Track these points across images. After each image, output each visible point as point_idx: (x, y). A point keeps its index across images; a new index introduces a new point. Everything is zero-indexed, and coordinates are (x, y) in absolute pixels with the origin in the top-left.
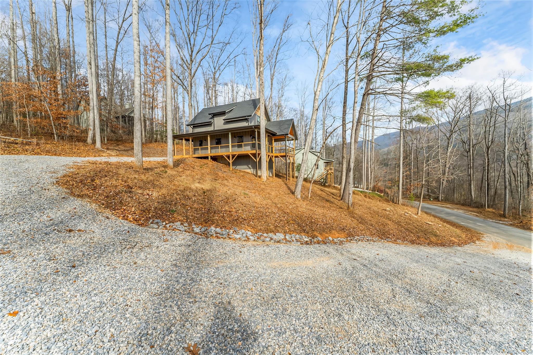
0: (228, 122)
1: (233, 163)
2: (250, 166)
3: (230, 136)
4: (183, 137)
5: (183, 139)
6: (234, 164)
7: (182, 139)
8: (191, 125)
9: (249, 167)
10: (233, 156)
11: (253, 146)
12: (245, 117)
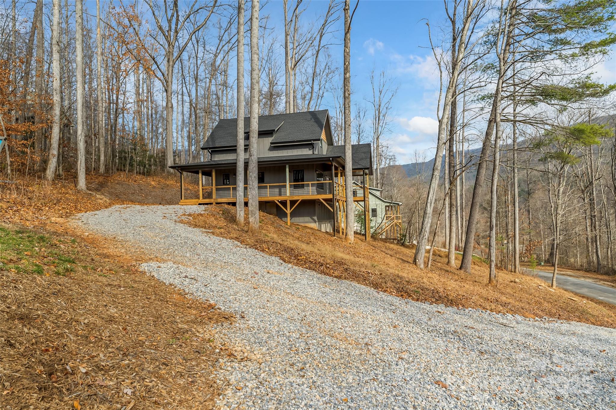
0: (275, 147)
1: (291, 213)
2: (316, 218)
3: (287, 170)
4: (200, 168)
5: (200, 171)
6: (293, 215)
7: (197, 173)
8: (210, 148)
9: (313, 220)
10: (293, 202)
11: (321, 187)
12: (310, 140)
